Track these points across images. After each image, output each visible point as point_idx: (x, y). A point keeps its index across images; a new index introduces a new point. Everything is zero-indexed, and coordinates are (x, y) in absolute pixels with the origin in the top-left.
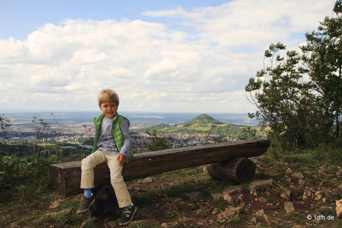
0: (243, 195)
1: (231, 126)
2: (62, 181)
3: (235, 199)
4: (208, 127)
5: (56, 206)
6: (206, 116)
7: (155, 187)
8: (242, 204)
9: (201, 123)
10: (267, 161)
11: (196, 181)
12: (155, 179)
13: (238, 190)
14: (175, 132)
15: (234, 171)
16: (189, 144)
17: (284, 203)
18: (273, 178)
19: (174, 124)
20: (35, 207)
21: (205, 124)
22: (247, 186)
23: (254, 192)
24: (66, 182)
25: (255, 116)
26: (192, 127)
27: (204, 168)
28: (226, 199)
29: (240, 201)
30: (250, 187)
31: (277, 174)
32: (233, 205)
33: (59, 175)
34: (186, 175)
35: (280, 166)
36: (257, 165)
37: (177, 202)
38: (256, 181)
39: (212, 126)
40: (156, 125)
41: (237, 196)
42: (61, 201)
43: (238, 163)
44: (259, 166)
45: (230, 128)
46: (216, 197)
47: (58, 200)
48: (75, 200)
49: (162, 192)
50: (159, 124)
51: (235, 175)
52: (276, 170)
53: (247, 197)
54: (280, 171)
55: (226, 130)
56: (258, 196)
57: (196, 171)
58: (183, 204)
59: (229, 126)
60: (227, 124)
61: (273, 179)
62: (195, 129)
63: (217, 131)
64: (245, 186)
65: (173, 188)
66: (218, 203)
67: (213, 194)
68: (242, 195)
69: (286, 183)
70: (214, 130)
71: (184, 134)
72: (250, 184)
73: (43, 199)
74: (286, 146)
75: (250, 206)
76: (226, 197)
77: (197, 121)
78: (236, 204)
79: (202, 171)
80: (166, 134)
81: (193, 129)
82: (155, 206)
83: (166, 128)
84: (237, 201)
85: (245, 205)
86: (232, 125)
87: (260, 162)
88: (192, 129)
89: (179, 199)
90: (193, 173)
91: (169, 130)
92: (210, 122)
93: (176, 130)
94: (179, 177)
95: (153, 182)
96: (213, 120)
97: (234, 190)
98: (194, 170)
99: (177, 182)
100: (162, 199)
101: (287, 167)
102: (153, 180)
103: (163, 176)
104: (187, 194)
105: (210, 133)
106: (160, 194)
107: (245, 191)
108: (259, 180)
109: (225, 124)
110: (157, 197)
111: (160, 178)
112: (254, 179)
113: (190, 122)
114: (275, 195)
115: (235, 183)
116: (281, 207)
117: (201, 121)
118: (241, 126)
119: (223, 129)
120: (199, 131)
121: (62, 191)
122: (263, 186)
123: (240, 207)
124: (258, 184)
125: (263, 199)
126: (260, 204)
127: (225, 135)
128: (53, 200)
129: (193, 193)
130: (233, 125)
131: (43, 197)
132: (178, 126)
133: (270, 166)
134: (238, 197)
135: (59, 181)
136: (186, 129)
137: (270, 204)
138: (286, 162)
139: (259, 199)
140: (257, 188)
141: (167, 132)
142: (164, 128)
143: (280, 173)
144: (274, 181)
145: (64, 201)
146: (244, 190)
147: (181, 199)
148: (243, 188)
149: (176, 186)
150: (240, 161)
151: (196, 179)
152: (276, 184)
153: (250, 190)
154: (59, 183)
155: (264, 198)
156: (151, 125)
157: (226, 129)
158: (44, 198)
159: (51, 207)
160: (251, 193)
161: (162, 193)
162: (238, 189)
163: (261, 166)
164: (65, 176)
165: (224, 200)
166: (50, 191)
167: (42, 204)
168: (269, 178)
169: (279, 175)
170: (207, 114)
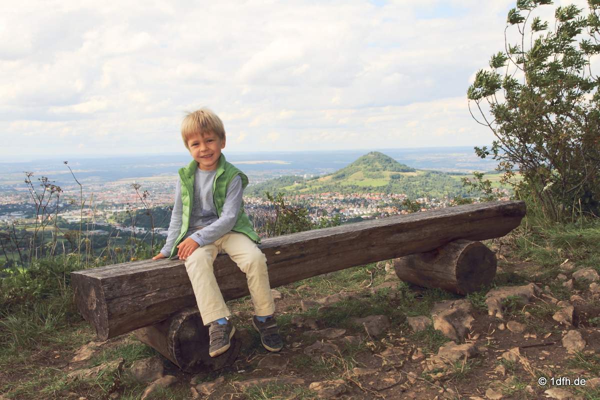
0: (474, 320)
1: (432, 175)
2: (99, 304)
3: (458, 328)
4: (383, 179)
5: (87, 356)
6: (379, 155)
7: (289, 309)
8: (472, 336)
9: (370, 170)
10: (517, 246)
11: (373, 292)
12: (287, 292)
13: (464, 309)
14: (315, 192)
15: (453, 269)
16: (345, 216)
17: (562, 333)
18: (533, 282)
19: (312, 176)
20: (44, 360)
21: (378, 172)
22: (480, 299)
23: (496, 311)
24: (108, 306)
25: (490, 152)
26: (350, 181)
27: (387, 265)
28: (440, 329)
29: (467, 331)
30: (487, 301)
31: (542, 273)
32: (455, 341)
33: (93, 293)
34: (351, 280)
35: (546, 255)
36: (497, 255)
37: (337, 337)
38: (498, 290)
39: (393, 177)
40: (275, 179)
41: (460, 321)
42: (97, 346)
43: (461, 252)
44: (501, 257)
45: (430, 179)
46: (417, 325)
47: (91, 343)
48: (125, 343)
49: (305, 318)
50: (281, 176)
51: (454, 278)
52: (539, 264)
53: (482, 323)
54: (546, 266)
55: (423, 185)
56: (504, 321)
57: (370, 272)
58: (351, 341)
59: (427, 176)
60: (422, 171)
61: (535, 282)
62: (357, 184)
63: (402, 186)
64: (476, 299)
65: (327, 309)
66: (422, 336)
67: (412, 319)
68: (470, 319)
69: (562, 290)
70: (396, 185)
71: (334, 195)
72: (487, 295)
73: (59, 344)
74: (556, 214)
75: (490, 340)
76: (440, 324)
77: (360, 166)
78: (459, 337)
79: (383, 273)
80: (297, 197)
81: (353, 184)
82: (291, 347)
83: (296, 184)
84: (461, 331)
85: (479, 338)
86: (433, 172)
87: (504, 249)
88: (350, 184)
89: (342, 332)
90: (364, 277)
91: (301, 188)
92: (388, 167)
93: (318, 187)
94: (335, 287)
95: (282, 298)
96: (393, 163)
97: (454, 310)
98: (366, 271)
99: (333, 297)
100: (305, 333)
101: (562, 257)
102: (282, 295)
103: (303, 285)
104: (358, 322)
105: (388, 192)
106: (301, 323)
107: (478, 309)
108: (505, 287)
109: (419, 171)
110: (295, 329)
111: (296, 290)
112: (495, 286)
113: (345, 170)
114: (540, 316)
115: (456, 294)
116: (555, 341)
117: (370, 167)
118: (454, 174)
119: (415, 181)
120: (365, 189)
121: (101, 325)
122: (515, 299)
123: (470, 345)
124: (503, 296)
125: (515, 325)
126: (510, 336)
127: (419, 193)
128: (80, 345)
129: (370, 318)
130: (437, 173)
131: (57, 339)
132: (321, 179)
133: (526, 255)
134: (464, 323)
135: (92, 304)
136: (338, 185)
137: (532, 336)
138: (559, 247)
139: (507, 325)
140: (502, 303)
141: (298, 193)
142: (292, 184)
143: (547, 271)
144: (537, 288)
145: (103, 345)
146: (475, 308)
147: (344, 332)
148: (472, 304)
149: (331, 306)
150: (463, 250)
151: (372, 288)
152: (542, 293)
153: (487, 307)
154: (94, 309)
155: (518, 324)
156: (265, 179)
157: (422, 180)
158: (60, 340)
159: (76, 358)
160: (491, 313)
161: (304, 321)
162: (462, 307)
163: (506, 257)
164: (105, 293)
165: (435, 331)
166: (71, 326)
167: (57, 354)
168: (526, 281)
169: (545, 274)
170: (381, 152)
